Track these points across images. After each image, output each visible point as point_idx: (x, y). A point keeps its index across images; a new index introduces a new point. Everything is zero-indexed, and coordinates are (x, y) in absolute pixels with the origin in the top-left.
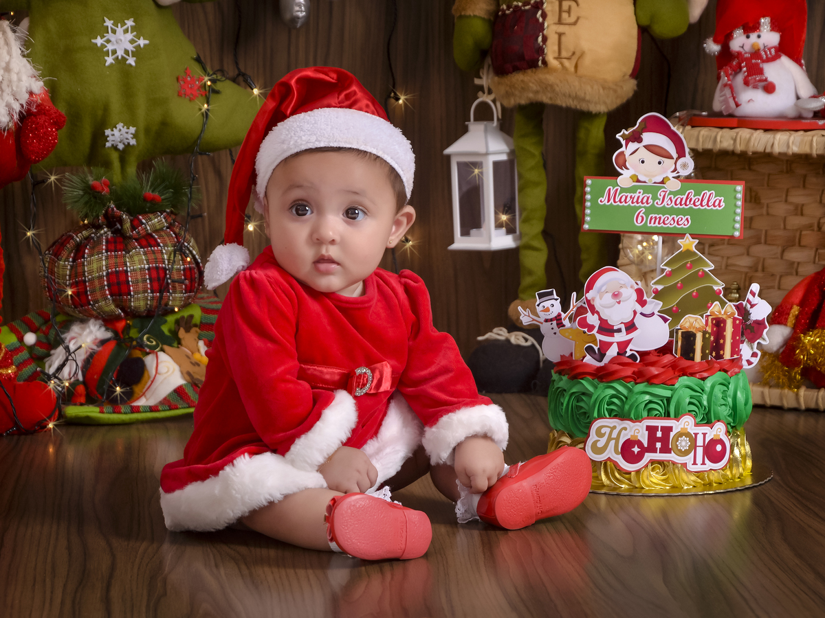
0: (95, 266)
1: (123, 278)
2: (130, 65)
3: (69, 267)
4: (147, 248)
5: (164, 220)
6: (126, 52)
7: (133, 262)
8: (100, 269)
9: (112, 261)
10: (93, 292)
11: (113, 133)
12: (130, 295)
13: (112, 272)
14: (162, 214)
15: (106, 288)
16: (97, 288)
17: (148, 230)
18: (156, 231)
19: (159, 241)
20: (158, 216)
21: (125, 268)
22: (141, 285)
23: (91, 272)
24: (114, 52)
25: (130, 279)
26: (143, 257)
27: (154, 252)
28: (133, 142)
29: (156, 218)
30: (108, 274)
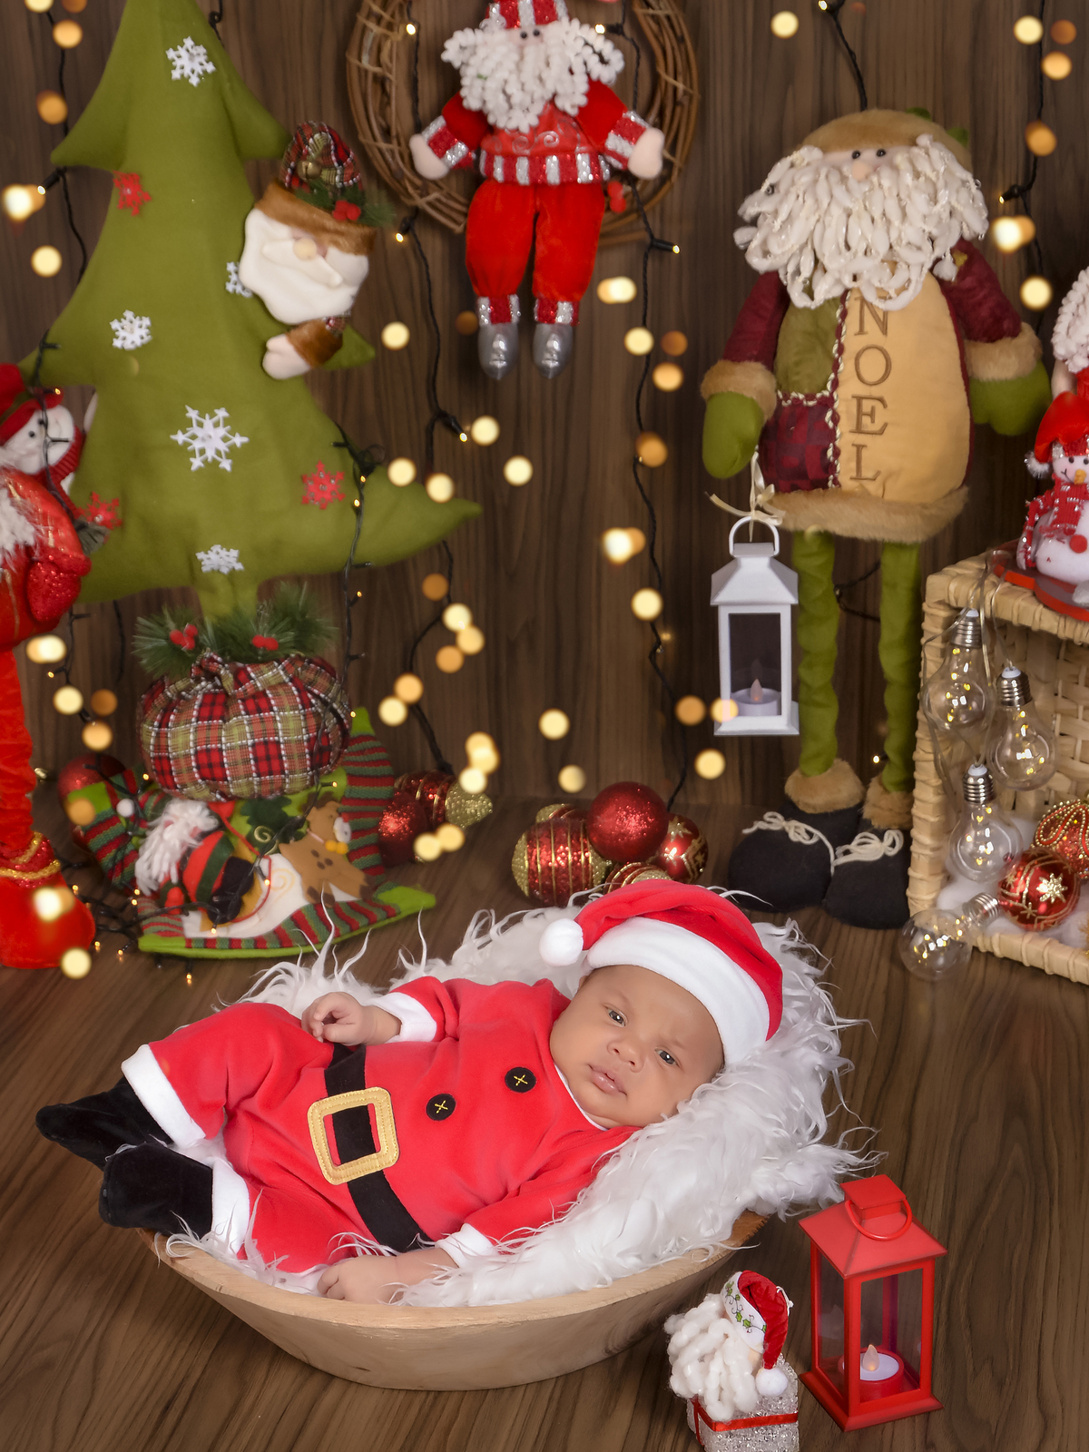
0: (180, 740)
1: (215, 758)
2: (224, 470)
3: (153, 734)
4: (254, 714)
5: (282, 673)
6: (218, 453)
7: (230, 738)
8: (186, 745)
9: (202, 735)
10: (179, 774)
11: (208, 556)
12: (227, 780)
13: (202, 751)
14: (280, 664)
15: (195, 770)
16: (184, 769)
17: (258, 687)
18: (272, 688)
19: (273, 702)
20: (275, 667)
21: (219, 745)
22: (241, 768)
23: (175, 749)
24: (202, 452)
25: (225, 760)
26: (247, 729)
27: (262, 720)
28: (239, 566)
29: (271, 670)
30: (197, 753)
